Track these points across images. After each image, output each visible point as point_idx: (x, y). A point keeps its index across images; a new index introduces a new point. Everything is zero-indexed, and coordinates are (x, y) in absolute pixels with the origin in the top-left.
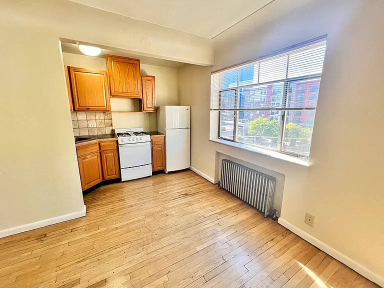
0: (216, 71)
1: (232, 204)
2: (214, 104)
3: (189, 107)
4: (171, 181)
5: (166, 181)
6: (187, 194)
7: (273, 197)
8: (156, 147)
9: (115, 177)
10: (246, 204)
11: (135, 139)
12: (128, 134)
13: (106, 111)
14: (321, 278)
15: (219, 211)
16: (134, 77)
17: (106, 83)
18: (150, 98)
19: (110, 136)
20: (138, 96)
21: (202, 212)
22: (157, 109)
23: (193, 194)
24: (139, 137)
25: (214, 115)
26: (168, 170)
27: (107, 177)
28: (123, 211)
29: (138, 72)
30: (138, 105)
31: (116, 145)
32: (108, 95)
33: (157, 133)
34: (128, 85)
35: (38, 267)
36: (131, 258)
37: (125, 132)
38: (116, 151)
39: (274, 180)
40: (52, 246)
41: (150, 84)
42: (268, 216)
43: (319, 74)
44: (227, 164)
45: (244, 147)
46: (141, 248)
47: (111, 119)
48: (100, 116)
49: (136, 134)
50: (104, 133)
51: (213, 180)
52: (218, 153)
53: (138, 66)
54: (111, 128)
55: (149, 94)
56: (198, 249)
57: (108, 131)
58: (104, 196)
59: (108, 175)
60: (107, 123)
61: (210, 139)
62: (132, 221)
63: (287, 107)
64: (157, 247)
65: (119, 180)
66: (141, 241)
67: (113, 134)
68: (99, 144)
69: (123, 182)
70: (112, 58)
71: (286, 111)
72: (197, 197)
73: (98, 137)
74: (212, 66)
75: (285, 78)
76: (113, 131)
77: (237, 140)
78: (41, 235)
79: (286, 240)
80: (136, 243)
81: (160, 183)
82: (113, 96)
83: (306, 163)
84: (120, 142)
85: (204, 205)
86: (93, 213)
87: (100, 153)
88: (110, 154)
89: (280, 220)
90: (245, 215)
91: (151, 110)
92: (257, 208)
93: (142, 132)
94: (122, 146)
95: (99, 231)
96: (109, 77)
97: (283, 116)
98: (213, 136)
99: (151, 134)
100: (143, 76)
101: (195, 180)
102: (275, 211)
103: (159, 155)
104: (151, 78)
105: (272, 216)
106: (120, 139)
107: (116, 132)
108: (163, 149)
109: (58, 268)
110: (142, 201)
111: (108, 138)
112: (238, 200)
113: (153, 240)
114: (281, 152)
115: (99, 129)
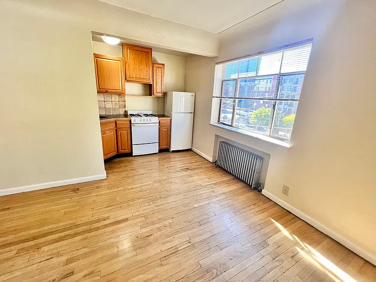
0: (220, 63)
1: (226, 178)
2: (216, 92)
3: (194, 94)
4: (175, 158)
5: (170, 158)
6: (188, 169)
7: (260, 173)
8: (163, 127)
9: (127, 151)
10: (237, 179)
11: (146, 120)
12: (139, 115)
13: (121, 94)
14: (287, 230)
15: (215, 182)
16: (146, 64)
17: (122, 69)
18: (159, 84)
19: (123, 116)
20: (149, 81)
21: (200, 182)
22: (165, 94)
23: (194, 169)
24: (148, 118)
25: (215, 102)
26: (172, 149)
27: (121, 151)
28: (136, 178)
29: (150, 60)
30: (149, 89)
31: (129, 124)
32: (124, 80)
33: (164, 116)
34: (141, 71)
35: (78, 208)
36: (145, 208)
37: (136, 113)
38: (129, 129)
39: (261, 159)
40: (85, 196)
41: (160, 71)
42: (255, 189)
43: (304, 71)
44: (224, 146)
45: (239, 131)
46: (152, 202)
47: (125, 101)
48: (115, 98)
49: (147, 115)
50: (118, 114)
51: (211, 159)
52: (217, 136)
53: (150, 54)
54: (124, 110)
55: (159, 80)
56: (196, 206)
57: (122, 112)
58: (120, 166)
59: (122, 149)
60: (121, 105)
61: (211, 123)
62: (144, 184)
63: (278, 98)
64: (164, 202)
65: (130, 154)
66: (152, 198)
67: (126, 115)
68: (116, 122)
69: (134, 156)
70: (128, 46)
71: (277, 101)
72: (197, 171)
73: (113, 116)
74: (216, 57)
75: (278, 73)
76: (126, 112)
77: (234, 125)
78: (75, 189)
79: (266, 205)
80: (147, 199)
81: (165, 159)
82: (128, 81)
83: (287, 145)
84: (133, 122)
85: (202, 177)
86: (112, 177)
87: (116, 130)
88: (124, 132)
89: (264, 192)
90: (235, 187)
91: (160, 95)
92: (246, 182)
93: (151, 114)
94: (134, 125)
95: (119, 189)
96: (125, 63)
97: (274, 106)
98: (214, 120)
99: (159, 116)
100: (154, 63)
101: (195, 159)
102: (260, 184)
103: (165, 135)
104: (161, 66)
105: (257, 188)
106: (133, 119)
107: (129, 113)
108: (169, 131)
109: (92, 210)
110: (151, 172)
111: (122, 117)
112: (231, 176)
113: (161, 198)
114: (270, 136)
115: (114, 109)
